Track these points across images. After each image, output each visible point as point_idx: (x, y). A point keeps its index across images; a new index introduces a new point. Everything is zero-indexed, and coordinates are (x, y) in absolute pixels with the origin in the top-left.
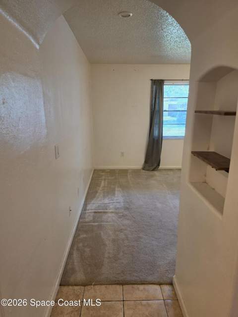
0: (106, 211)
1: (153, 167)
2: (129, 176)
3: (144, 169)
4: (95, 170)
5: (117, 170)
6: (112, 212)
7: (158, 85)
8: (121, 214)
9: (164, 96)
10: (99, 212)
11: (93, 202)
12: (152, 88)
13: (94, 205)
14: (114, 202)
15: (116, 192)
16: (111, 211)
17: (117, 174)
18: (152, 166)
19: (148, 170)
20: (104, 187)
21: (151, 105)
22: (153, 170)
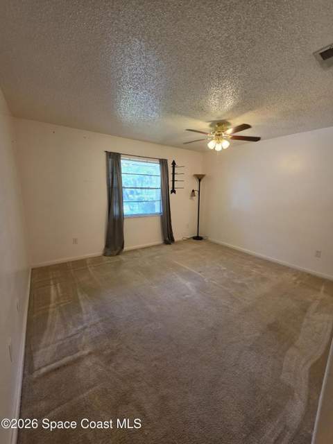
0: (78, 354)
1: (117, 251)
2: (90, 269)
3: (105, 254)
4: (32, 269)
5: (69, 262)
6: (90, 354)
7: (114, 159)
8: (109, 351)
9: (122, 172)
10: (64, 366)
11: (44, 342)
12: (107, 161)
13: (49, 348)
14: (85, 328)
15: (82, 304)
16: (86, 352)
17: (72, 270)
18: (115, 250)
19: (111, 256)
20: (58, 299)
21: (108, 180)
22: (118, 254)
